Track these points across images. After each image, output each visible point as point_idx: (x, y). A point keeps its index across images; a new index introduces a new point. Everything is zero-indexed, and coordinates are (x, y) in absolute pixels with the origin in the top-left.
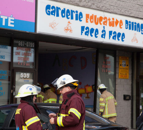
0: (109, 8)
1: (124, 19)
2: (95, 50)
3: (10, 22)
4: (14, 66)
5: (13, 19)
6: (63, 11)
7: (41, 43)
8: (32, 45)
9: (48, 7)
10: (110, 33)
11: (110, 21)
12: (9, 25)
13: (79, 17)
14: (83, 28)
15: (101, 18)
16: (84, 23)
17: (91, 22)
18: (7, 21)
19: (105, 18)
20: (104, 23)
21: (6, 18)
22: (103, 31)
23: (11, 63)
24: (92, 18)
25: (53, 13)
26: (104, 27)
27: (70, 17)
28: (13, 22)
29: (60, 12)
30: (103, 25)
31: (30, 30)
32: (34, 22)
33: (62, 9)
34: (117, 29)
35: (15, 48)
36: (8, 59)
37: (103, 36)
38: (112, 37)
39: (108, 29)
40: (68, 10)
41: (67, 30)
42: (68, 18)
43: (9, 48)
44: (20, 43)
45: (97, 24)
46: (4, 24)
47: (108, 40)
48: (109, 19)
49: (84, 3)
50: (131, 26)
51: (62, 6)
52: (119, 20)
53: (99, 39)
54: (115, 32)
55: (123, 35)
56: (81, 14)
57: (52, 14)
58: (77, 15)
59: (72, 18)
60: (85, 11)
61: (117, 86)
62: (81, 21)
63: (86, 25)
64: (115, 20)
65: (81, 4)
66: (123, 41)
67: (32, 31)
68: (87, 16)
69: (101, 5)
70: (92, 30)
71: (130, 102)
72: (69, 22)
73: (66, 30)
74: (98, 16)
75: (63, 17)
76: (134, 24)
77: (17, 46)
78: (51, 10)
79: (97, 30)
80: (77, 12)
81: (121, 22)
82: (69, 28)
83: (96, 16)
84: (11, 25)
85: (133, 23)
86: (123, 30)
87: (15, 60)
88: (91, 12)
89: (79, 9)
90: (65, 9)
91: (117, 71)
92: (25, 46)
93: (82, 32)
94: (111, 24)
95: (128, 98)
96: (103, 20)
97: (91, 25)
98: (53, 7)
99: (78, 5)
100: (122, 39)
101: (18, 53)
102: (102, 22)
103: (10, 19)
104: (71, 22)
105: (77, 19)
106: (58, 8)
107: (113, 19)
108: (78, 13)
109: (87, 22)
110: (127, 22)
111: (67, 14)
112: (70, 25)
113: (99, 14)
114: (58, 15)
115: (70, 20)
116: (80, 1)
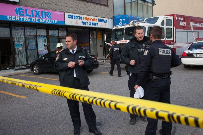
0: (91, 14)
1: (97, 18)
2: (88, 30)
3: (55, 22)
4: (60, 37)
6: (75, 17)
7: (68, 29)
8: (65, 29)
9: (69, 15)
10: (93, 23)
12: (55, 23)
13: (81, 18)
14: (82, 22)
15: (89, 18)
16: (82, 20)
17: (85, 20)
18: (54, 21)
19: (90, 18)
21: (54, 20)
22: (90, 23)
23: (58, 36)
24: (85, 18)
25: (71, 17)
27: (77, 18)
29: (73, 17)
30: (89, 21)
31: (63, 24)
32: (64, 21)
33: (74, 16)
34: (95, 22)
35: (59, 31)
36: (57, 35)
37: (90, 24)
38: (93, 25)
39: (92, 22)
40: (76, 16)
41: (76, 23)
42: (76, 19)
43: (57, 31)
44: (61, 29)
45: (87, 20)
46: (53, 23)
47: (92, 26)
48: (92, 18)
49: (82, 13)
50: (100, 20)
51: (74, 15)
52: (95, 19)
53: (89, 26)
54: (94, 23)
55: (97, 24)
56: (81, 17)
58: (80, 18)
59: (78, 19)
60: (83, 16)
61: (97, 42)
62: (81, 19)
63: (83, 21)
65: (81, 13)
66: (97, 26)
67: (64, 25)
68: (84, 18)
69: (88, 13)
70: (86, 23)
71: (102, 47)
72: (77, 20)
74: (88, 18)
75: (74, 18)
77: (60, 30)
78: (70, 16)
79: (88, 23)
80: (80, 16)
81: (96, 19)
83: (87, 18)
84: (56, 23)
85: (100, 19)
86: (97, 22)
87: (60, 35)
88: (85, 16)
89: (80, 15)
91: (97, 37)
92: (63, 30)
93: (82, 24)
94: (93, 20)
95: (101, 46)
96: (90, 19)
97: (85, 21)
98: (71, 15)
99: (80, 14)
100: (97, 25)
101: (61, 33)
102: (89, 20)
103: (55, 20)
105: (80, 19)
106: (73, 16)
107: (93, 18)
109: (84, 20)
110: (98, 19)
111: (76, 17)
112: (77, 21)
113: (88, 17)
114: (73, 18)
115: (77, 19)
116: (81, 12)
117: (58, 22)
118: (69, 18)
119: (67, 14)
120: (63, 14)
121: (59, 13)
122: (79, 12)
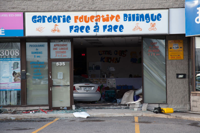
0: (104, 7)
1: (121, 14)
3: (1, 32)
5: (4, 30)
6: (50, 18)
9: (34, 17)
10: (105, 27)
11: (104, 17)
13: (67, 19)
14: (71, 28)
15: (92, 17)
16: (72, 23)
17: (81, 21)
19: (98, 16)
20: (96, 20)
22: (96, 26)
24: (82, 18)
26: (97, 24)
27: (57, 21)
28: (4, 32)
29: (46, 19)
30: (95, 22)
32: (23, 29)
33: (48, 16)
34: (113, 23)
37: (96, 30)
40: (55, 17)
42: (54, 22)
45: (87, 22)
47: (102, 33)
51: (48, 14)
52: (115, 16)
53: (91, 33)
54: (110, 26)
55: (122, 26)
56: (69, 17)
57: (39, 22)
58: (64, 19)
59: (59, 22)
62: (69, 22)
63: (75, 25)
64: (110, 16)
65: (71, 9)
66: (121, 31)
68: (76, 17)
69: (93, 7)
72: (56, 25)
73: (53, 31)
74: (89, 16)
75: (49, 22)
76: (136, 16)
78: (37, 19)
79: (88, 27)
80: (64, 16)
81: (118, 16)
82: (56, 29)
83: (86, 16)
84: (1, 34)
85: (133, 15)
86: (121, 22)
89: (67, 14)
90: (51, 16)
93: (71, 31)
94: (106, 20)
96: (95, 18)
97: (80, 24)
98: (39, 17)
99: (67, 11)
102: (94, 20)
103: (1, 30)
104: (58, 25)
105: (64, 22)
106: (44, 17)
107: (108, 15)
108: (66, 17)
109: (76, 22)
110: (125, 15)
111: (54, 19)
112: (57, 27)
114: (44, 21)
115: (57, 23)
116: (70, 7)
117: (6, 31)
118: (36, 22)
119: (29, 16)
120: (21, 15)
121: (11, 15)
122: (66, 7)
